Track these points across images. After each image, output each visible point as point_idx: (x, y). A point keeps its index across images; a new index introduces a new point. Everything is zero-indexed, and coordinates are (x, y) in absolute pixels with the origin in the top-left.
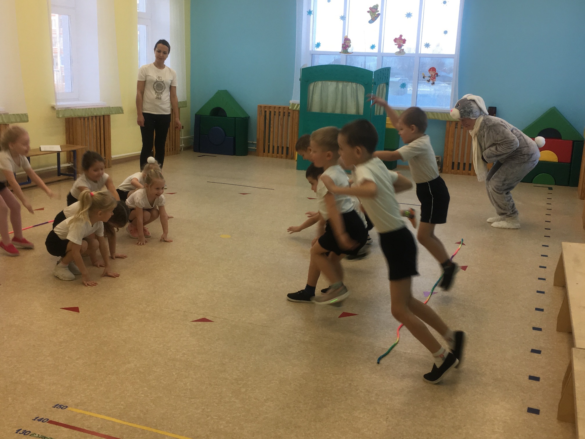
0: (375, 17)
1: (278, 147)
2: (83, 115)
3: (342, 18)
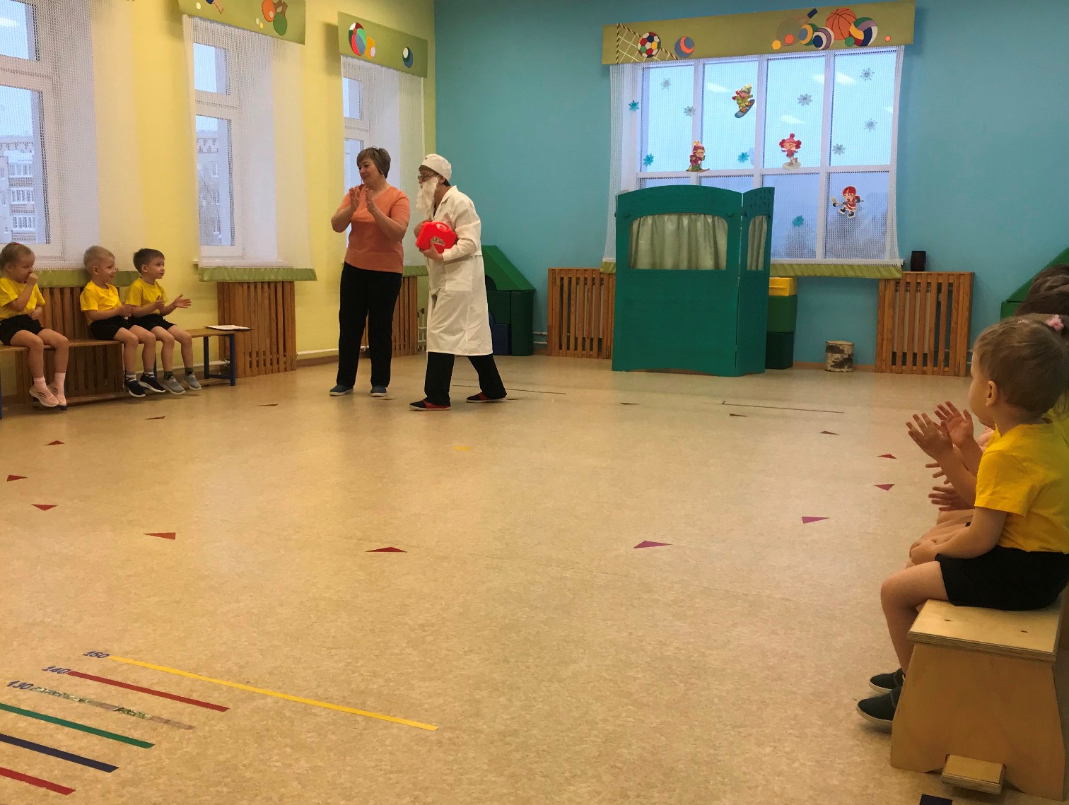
0: (746, 106)
1: (584, 339)
2: (246, 278)
3: (690, 111)
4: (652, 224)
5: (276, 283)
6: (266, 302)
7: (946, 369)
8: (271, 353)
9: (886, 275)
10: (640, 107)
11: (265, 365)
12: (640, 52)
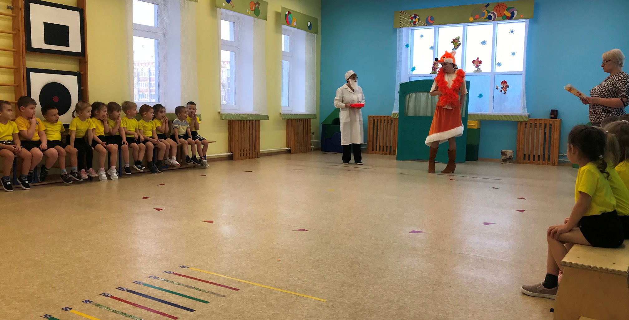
0: (457, 45)
1: (383, 146)
2: (240, 119)
3: (432, 48)
4: (415, 96)
5: (252, 121)
6: (248, 128)
7: (549, 162)
8: (249, 150)
9: (521, 120)
10: (410, 46)
11: (247, 155)
12: (410, 23)
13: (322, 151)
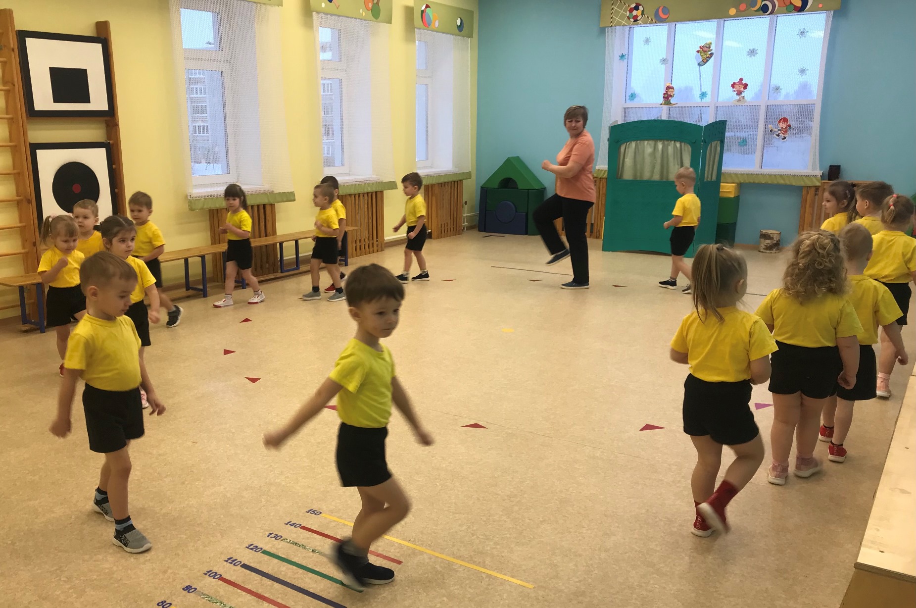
0: (707, 57)
3: (664, 61)
4: (635, 147)
5: (372, 193)
6: (366, 206)
8: (369, 239)
9: (809, 183)
10: (627, 58)
11: (365, 248)
12: (629, 18)
13: (480, 230)
